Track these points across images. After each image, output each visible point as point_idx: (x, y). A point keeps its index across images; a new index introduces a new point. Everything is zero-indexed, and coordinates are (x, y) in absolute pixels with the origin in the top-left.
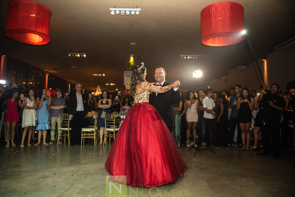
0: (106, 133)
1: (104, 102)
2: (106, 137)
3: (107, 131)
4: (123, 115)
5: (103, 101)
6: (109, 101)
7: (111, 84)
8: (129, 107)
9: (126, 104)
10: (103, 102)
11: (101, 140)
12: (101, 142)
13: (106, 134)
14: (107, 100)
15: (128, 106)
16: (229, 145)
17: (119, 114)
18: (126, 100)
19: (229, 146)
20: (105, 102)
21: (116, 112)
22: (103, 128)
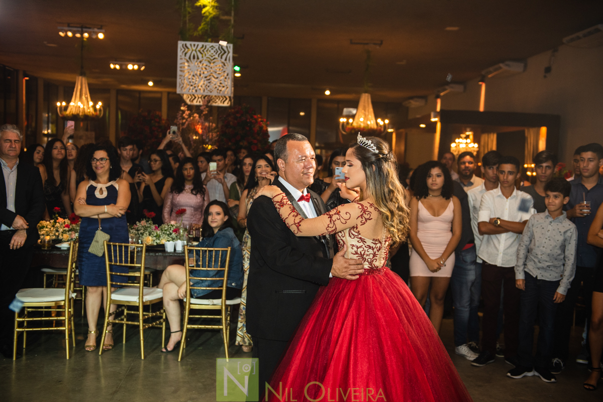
0: (110, 309)
1: (101, 191)
2: (108, 324)
3: (113, 301)
4: (174, 235)
5: (95, 188)
6: (117, 188)
7: (130, 67)
8: (199, 196)
9: (188, 187)
10: (98, 194)
11: (93, 332)
12: (91, 341)
13: (110, 315)
14: (109, 184)
15: (196, 195)
16: (555, 360)
17: (158, 232)
18: (186, 173)
19: (558, 364)
20: (105, 194)
21: (147, 225)
22: (100, 289)
